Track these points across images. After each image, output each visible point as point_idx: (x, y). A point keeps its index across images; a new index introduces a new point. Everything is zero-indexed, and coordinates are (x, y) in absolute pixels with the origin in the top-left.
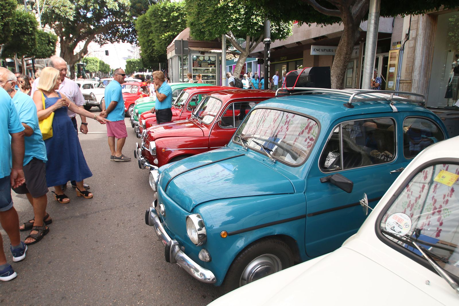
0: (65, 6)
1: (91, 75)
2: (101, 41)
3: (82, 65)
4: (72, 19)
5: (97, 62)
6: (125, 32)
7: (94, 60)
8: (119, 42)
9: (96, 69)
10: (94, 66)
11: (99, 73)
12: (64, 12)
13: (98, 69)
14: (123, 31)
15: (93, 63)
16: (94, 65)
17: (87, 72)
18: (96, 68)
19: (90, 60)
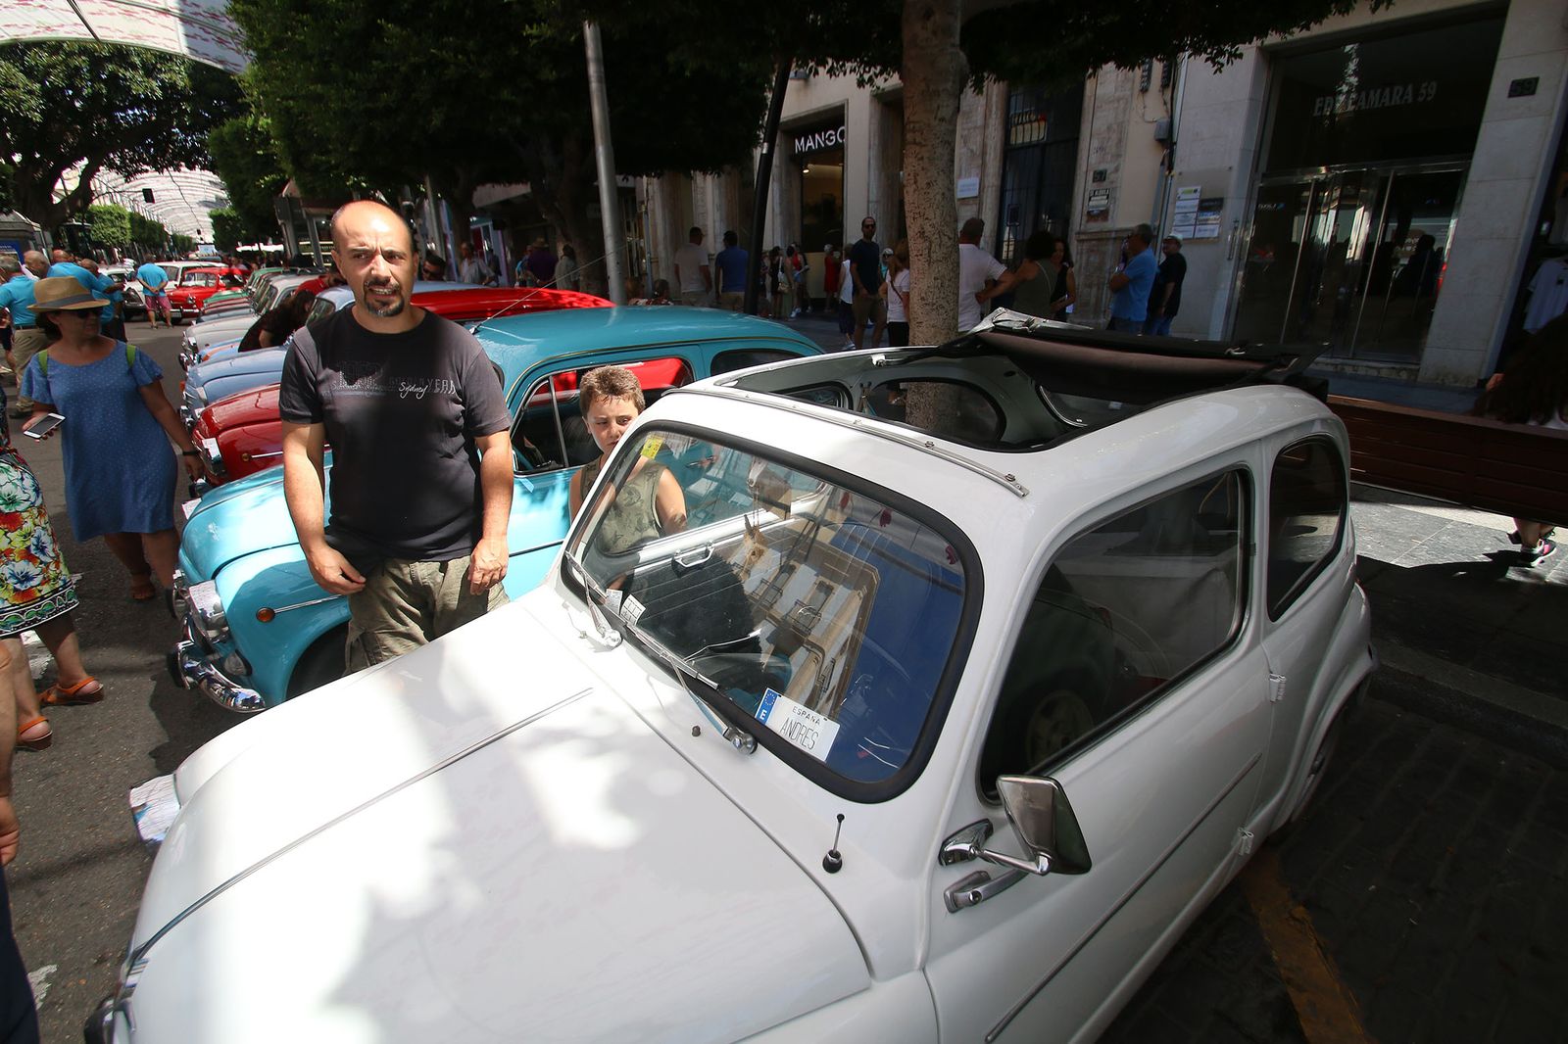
0: (13, 87)
1: (110, 254)
2: (126, 165)
3: (81, 228)
4: (37, 117)
5: (121, 217)
6: (193, 144)
7: (111, 214)
8: (177, 169)
9: (121, 238)
10: (113, 229)
11: (134, 247)
12: (12, 101)
13: (129, 236)
14: (186, 141)
15: (112, 221)
16: (114, 226)
17: (99, 245)
18: (125, 232)
19: (101, 212)
